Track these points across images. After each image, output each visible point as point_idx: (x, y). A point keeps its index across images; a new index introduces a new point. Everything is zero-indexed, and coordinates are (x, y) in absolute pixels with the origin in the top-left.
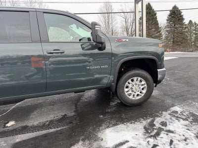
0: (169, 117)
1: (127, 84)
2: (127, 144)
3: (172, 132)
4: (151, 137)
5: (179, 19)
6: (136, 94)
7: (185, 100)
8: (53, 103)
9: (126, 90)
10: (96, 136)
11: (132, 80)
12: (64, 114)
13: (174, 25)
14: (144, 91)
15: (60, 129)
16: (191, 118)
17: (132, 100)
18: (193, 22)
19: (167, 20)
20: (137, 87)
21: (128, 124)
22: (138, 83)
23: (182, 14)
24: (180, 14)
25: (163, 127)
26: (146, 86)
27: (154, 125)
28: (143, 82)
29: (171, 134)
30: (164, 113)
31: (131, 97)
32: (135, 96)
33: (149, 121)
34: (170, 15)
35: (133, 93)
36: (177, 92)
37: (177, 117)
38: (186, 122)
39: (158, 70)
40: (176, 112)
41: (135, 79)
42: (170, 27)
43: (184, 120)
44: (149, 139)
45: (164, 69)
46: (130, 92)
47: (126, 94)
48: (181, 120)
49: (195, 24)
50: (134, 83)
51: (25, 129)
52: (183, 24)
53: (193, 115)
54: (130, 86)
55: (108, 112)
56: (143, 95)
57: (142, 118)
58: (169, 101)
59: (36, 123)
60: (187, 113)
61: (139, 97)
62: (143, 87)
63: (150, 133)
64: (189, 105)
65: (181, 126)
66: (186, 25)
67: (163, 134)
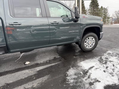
0: (107, 55)
1: (86, 40)
2: (94, 67)
3: (112, 61)
4: (103, 64)
5: (96, 6)
6: (90, 46)
7: (111, 48)
8: (44, 52)
9: (85, 43)
10: (77, 65)
11: (88, 39)
12: (54, 57)
13: (94, 9)
14: (94, 44)
15: (56, 63)
16: (118, 55)
17: (88, 49)
18: (103, 7)
19: (90, 6)
20: (91, 42)
21: (90, 59)
22: (91, 39)
23: (98, 2)
24: (97, 2)
25: (107, 60)
26: (95, 41)
27: (103, 59)
28: (94, 39)
29: (112, 62)
30: (104, 54)
31: (87, 47)
32: (89, 47)
33: (99, 57)
34: (91, 3)
35: (88, 45)
36: (106, 45)
37: (111, 55)
38: (116, 57)
39: (101, 33)
40: (110, 53)
41: (90, 38)
42: (91, 10)
43: (115, 56)
44: (103, 65)
45: (102, 33)
46: (87, 45)
47: (85, 45)
48: (114, 57)
49: (104, 8)
50: (89, 40)
51: (37, 65)
52: (98, 8)
53: (118, 54)
54: (87, 41)
55: (76, 55)
56: (93, 46)
57: (95, 57)
58: (104, 49)
59: (42, 62)
60: (115, 54)
61: (91, 47)
62: (93, 42)
63: (102, 63)
64: (114, 50)
65: (115, 59)
66: (100, 9)
67: (108, 63)
